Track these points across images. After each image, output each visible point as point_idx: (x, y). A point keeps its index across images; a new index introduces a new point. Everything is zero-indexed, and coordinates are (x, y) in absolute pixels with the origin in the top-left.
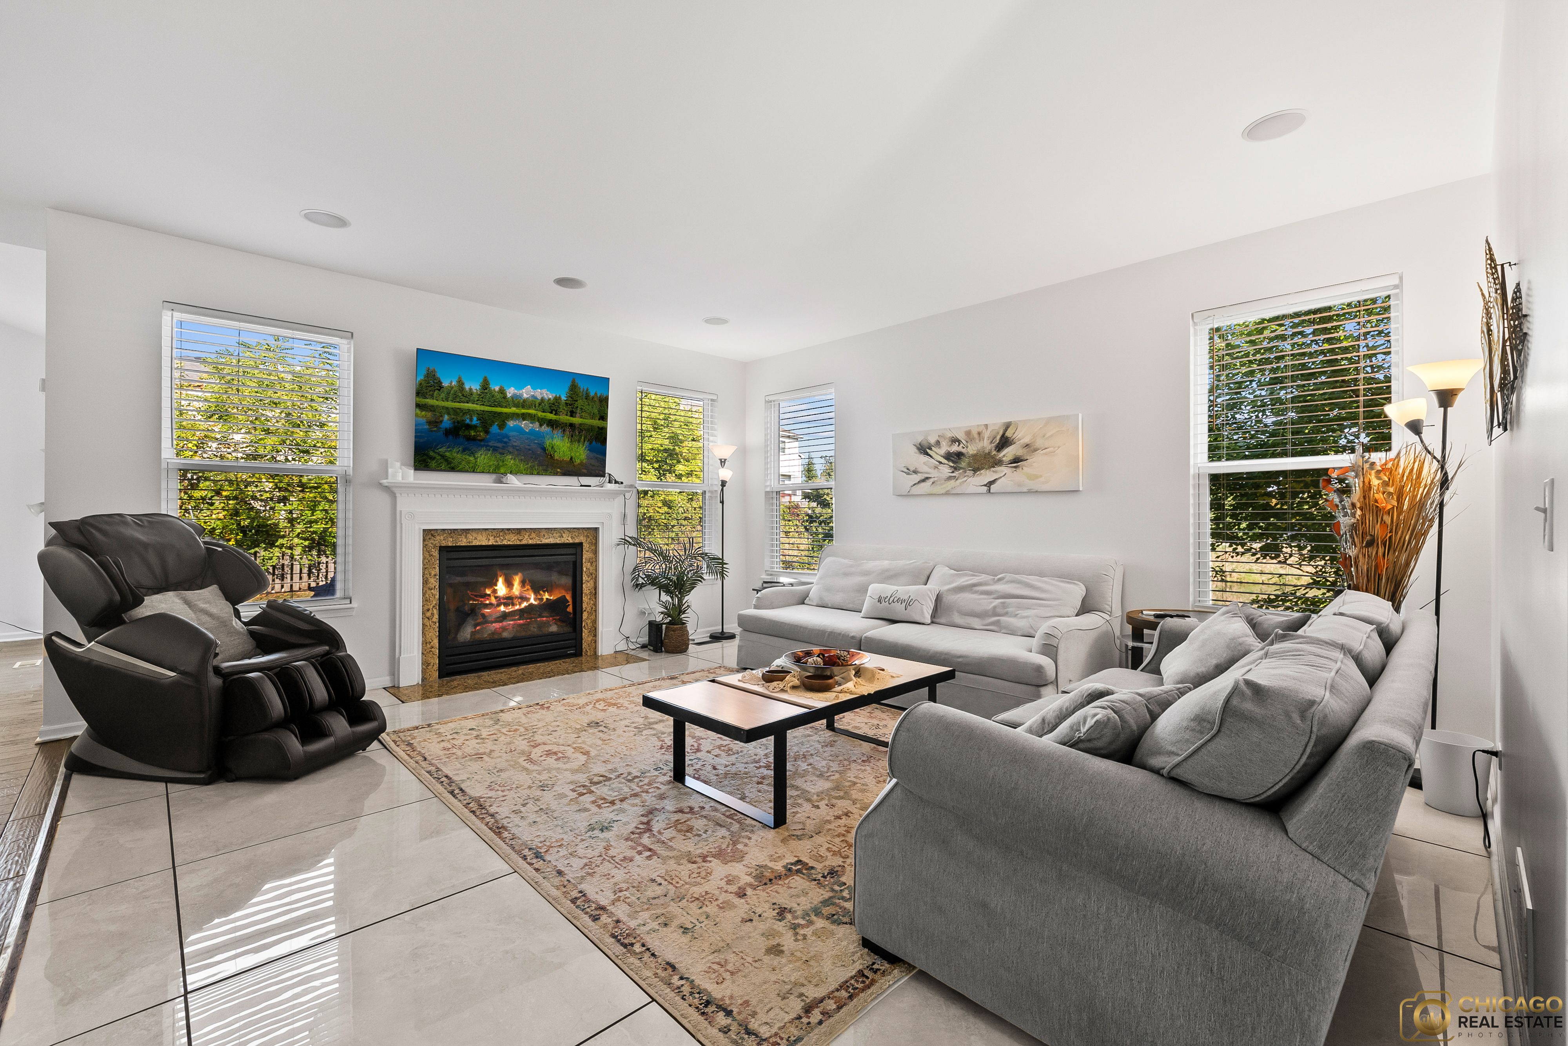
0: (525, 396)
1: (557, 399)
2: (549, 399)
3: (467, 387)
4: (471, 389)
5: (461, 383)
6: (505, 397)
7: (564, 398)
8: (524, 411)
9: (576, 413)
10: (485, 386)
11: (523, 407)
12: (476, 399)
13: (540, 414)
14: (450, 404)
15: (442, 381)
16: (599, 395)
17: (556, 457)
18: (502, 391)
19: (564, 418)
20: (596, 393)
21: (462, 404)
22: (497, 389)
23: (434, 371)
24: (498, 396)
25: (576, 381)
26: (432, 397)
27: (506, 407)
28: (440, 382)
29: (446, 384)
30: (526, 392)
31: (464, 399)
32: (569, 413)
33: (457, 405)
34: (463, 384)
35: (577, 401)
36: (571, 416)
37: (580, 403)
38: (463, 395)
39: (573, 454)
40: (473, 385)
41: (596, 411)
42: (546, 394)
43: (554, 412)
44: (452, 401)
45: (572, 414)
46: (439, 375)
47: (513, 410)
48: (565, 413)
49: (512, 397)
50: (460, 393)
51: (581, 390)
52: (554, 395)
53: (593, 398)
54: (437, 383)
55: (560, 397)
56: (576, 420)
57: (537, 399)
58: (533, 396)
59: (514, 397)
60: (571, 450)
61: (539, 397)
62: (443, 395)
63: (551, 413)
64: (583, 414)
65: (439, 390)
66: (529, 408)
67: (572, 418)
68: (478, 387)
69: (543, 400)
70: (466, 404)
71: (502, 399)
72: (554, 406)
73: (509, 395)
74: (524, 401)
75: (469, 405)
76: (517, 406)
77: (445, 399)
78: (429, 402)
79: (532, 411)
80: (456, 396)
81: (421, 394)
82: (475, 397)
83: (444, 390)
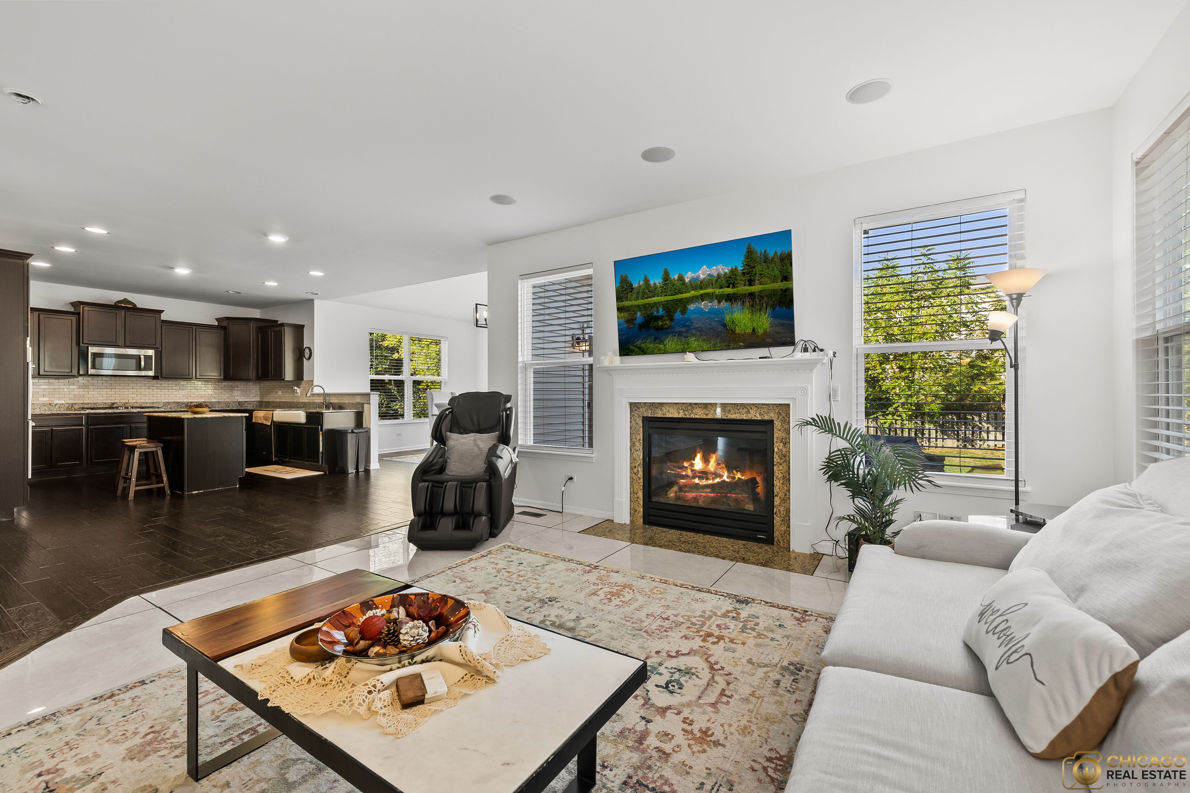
0: (702, 277)
1: (733, 272)
2: (726, 273)
3: (652, 283)
4: (655, 284)
5: (646, 281)
6: (684, 283)
7: (740, 268)
8: (702, 292)
9: (754, 281)
10: (666, 277)
11: (701, 288)
12: (660, 291)
13: (718, 291)
14: (641, 302)
15: (632, 283)
16: (779, 254)
17: (738, 331)
18: (681, 278)
19: (743, 289)
20: (776, 253)
21: (649, 299)
22: (676, 277)
23: (626, 275)
24: (678, 284)
25: (752, 247)
26: (627, 299)
27: (686, 292)
28: (631, 285)
29: (635, 285)
30: (703, 273)
31: (650, 294)
32: (747, 283)
33: (646, 301)
34: (648, 281)
35: (754, 267)
36: (750, 285)
37: (758, 268)
38: (649, 291)
39: (755, 325)
40: (656, 280)
41: (777, 272)
42: (722, 269)
43: (731, 286)
44: (642, 299)
45: (751, 283)
46: (629, 278)
47: (693, 293)
48: (743, 283)
49: (690, 281)
50: (648, 290)
51: (759, 254)
52: (730, 268)
53: (773, 258)
54: (629, 286)
55: (736, 269)
56: (756, 288)
57: (713, 276)
58: (709, 275)
59: (693, 280)
60: (752, 321)
61: (715, 274)
62: (634, 295)
63: (729, 287)
64: (762, 279)
65: (631, 292)
66: (707, 287)
67: (750, 287)
68: (660, 280)
69: (719, 276)
70: (653, 299)
71: (682, 285)
72: (730, 280)
73: (687, 280)
74: (702, 282)
75: (656, 299)
76: (695, 288)
77: (638, 298)
78: (626, 303)
79: (709, 290)
80: (644, 293)
81: (619, 298)
82: (659, 290)
83: (635, 291)
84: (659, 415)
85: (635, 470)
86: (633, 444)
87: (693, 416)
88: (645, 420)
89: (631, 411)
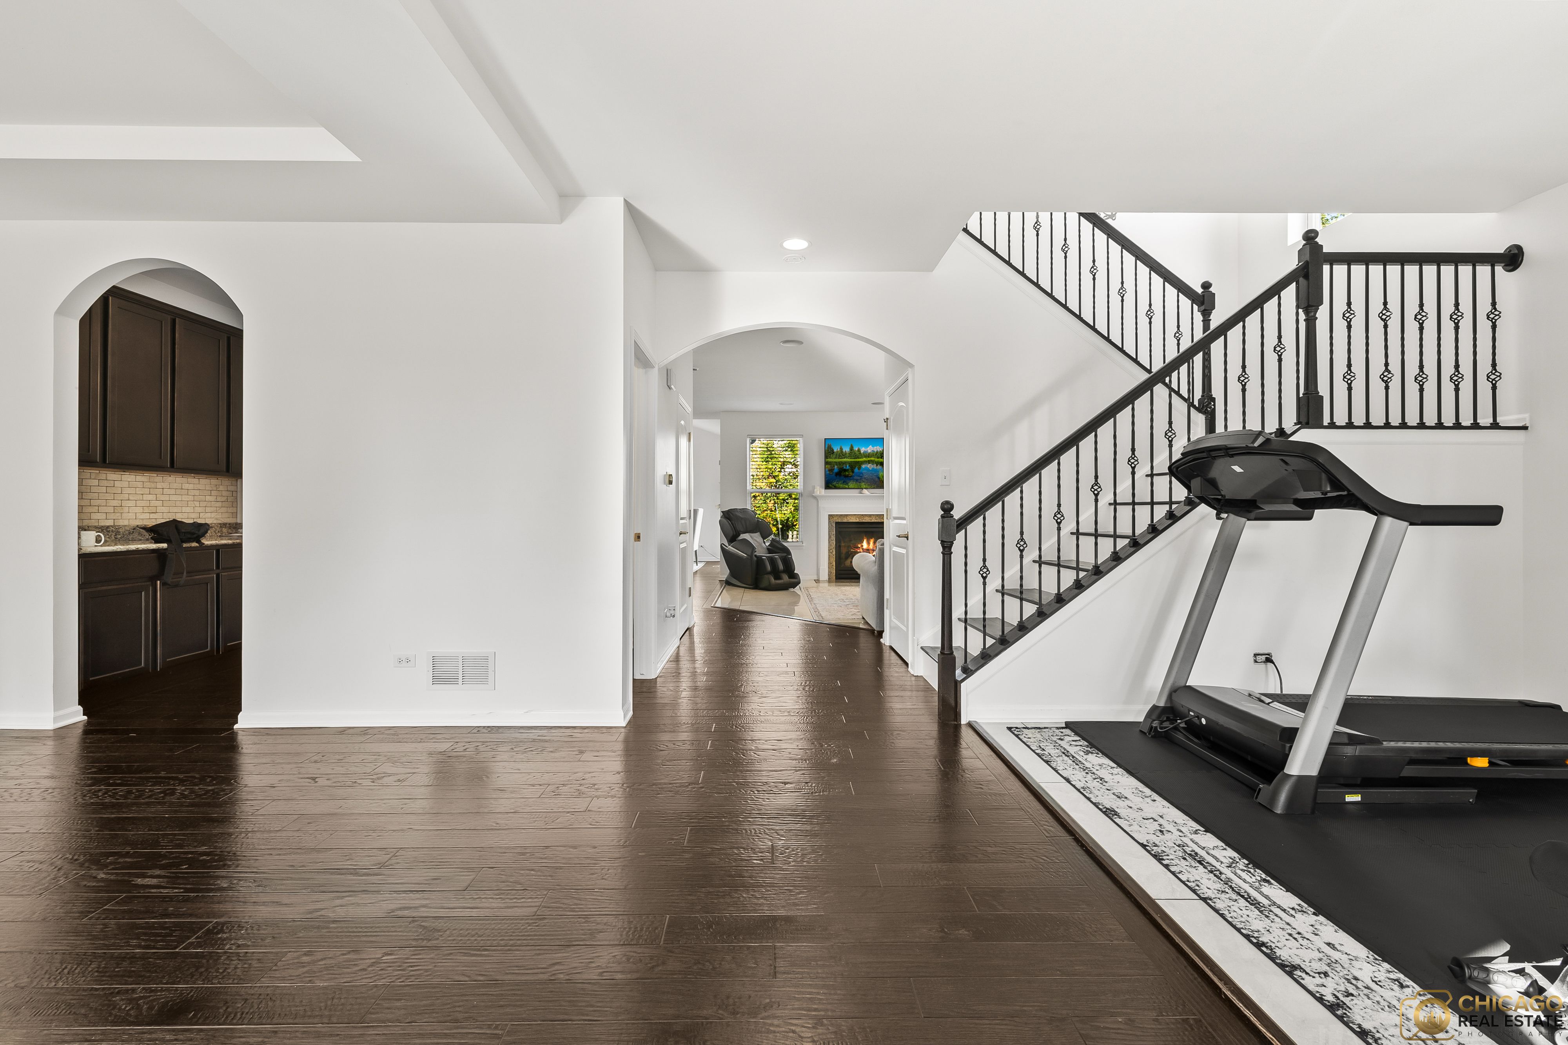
0: (869, 451)
3: (844, 451)
4: (845, 453)
5: (841, 449)
6: (860, 453)
8: (869, 459)
10: (852, 450)
11: (868, 457)
13: (876, 460)
14: (837, 460)
18: (859, 450)
21: (842, 459)
22: (857, 449)
23: (831, 445)
24: (857, 453)
26: (830, 458)
27: (861, 458)
28: (833, 450)
29: (835, 450)
31: (843, 457)
33: (840, 460)
40: (846, 449)
44: (838, 458)
46: (832, 447)
47: (864, 459)
50: (842, 454)
59: (865, 452)
62: (834, 456)
66: (871, 457)
68: (849, 450)
71: (859, 454)
73: (862, 452)
74: (869, 454)
75: (845, 460)
76: (865, 457)
77: (836, 458)
78: (829, 460)
79: (872, 459)
80: (840, 456)
81: (826, 457)
82: (848, 455)
83: (835, 454)
84: (845, 520)
85: (831, 551)
86: (830, 537)
87: (864, 521)
88: (837, 523)
89: (829, 519)
